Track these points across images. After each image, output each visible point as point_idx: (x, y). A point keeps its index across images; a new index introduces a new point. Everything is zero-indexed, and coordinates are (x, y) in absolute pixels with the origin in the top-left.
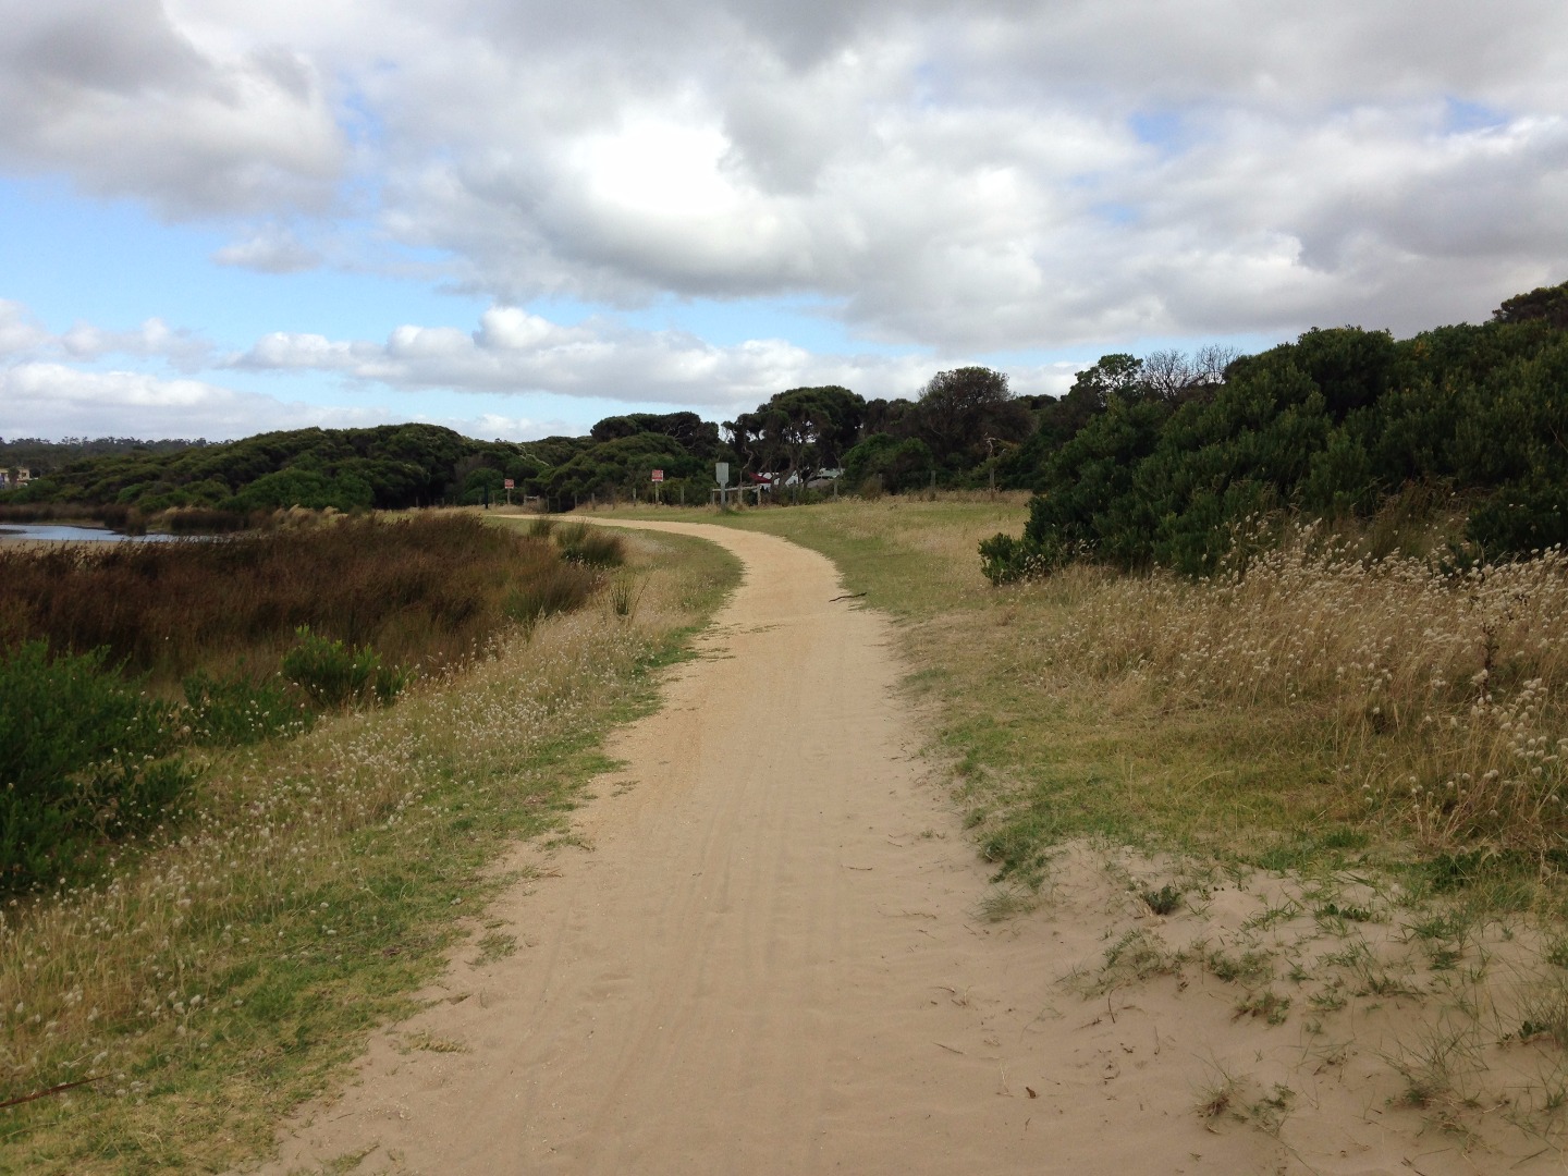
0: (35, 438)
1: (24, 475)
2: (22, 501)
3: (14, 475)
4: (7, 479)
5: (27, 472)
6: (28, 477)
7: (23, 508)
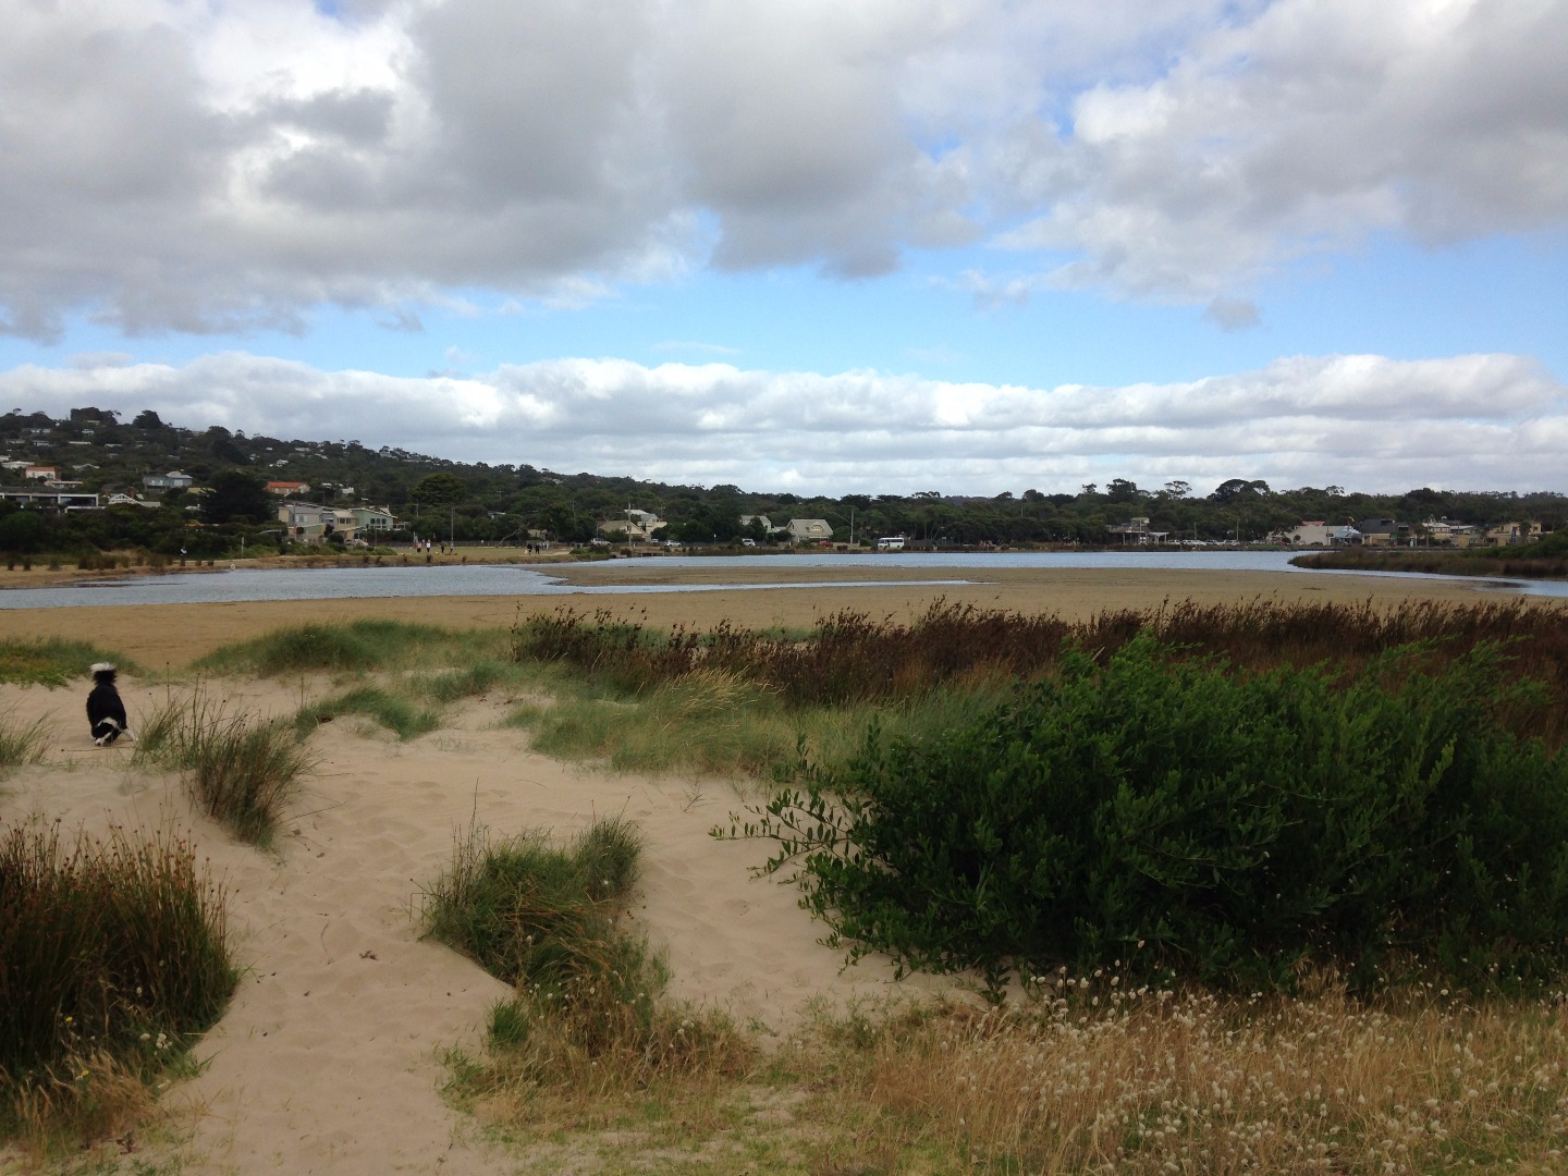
0: (1549, 491)
1: (1536, 528)
2: (1534, 556)
3: (1525, 529)
4: (1518, 533)
5: (1539, 526)
6: (1539, 531)
7: (1535, 563)
